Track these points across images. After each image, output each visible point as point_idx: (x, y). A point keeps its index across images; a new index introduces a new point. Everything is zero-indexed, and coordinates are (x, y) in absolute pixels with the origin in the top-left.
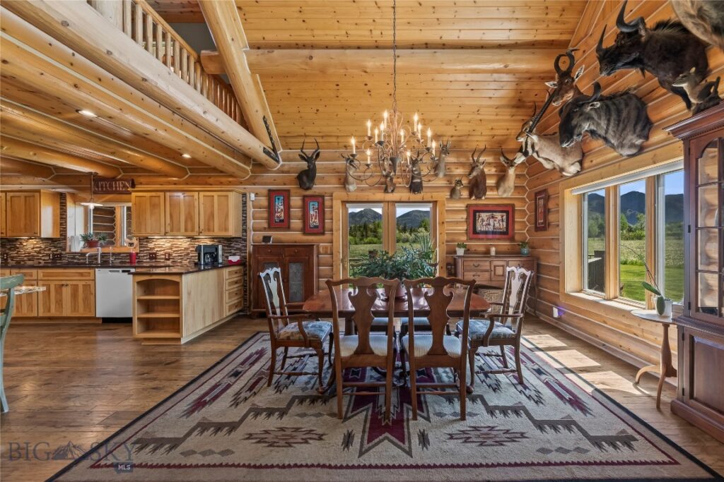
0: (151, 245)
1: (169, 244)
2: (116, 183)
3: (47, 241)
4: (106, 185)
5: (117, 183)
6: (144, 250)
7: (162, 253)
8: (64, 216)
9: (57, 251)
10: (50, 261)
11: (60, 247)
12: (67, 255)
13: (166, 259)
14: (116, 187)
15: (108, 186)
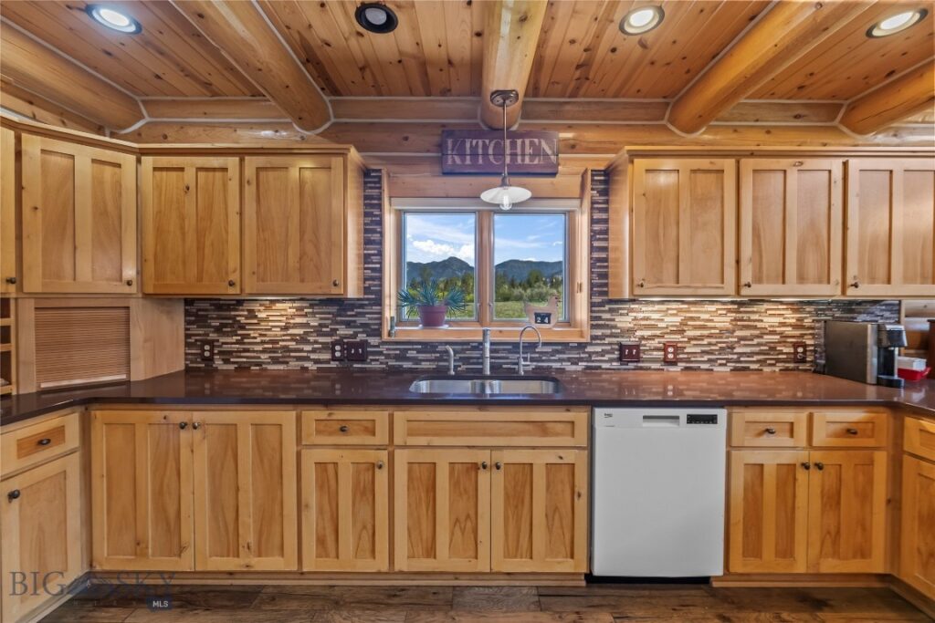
0: (624, 321)
1: (678, 319)
2: (513, 145)
3: (325, 309)
4: (485, 147)
5: (519, 142)
6: (603, 337)
7: (655, 343)
8: (376, 237)
9: (355, 335)
10: (334, 365)
11: (363, 325)
12: (383, 349)
13: (667, 362)
14: (514, 155)
15: (491, 151)
